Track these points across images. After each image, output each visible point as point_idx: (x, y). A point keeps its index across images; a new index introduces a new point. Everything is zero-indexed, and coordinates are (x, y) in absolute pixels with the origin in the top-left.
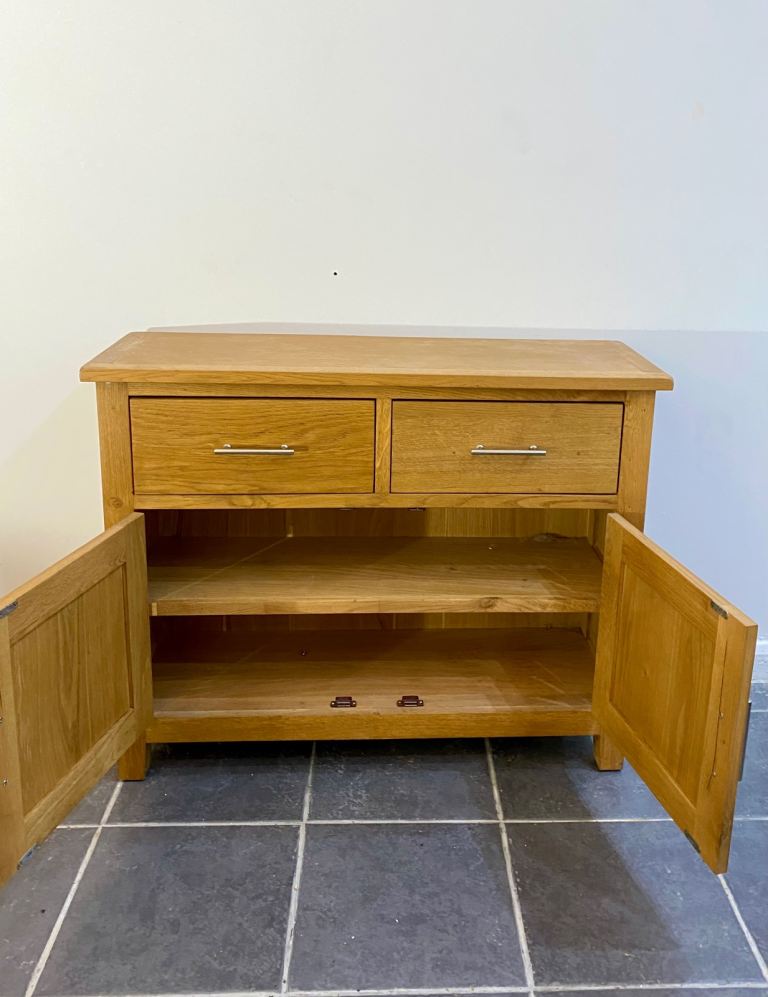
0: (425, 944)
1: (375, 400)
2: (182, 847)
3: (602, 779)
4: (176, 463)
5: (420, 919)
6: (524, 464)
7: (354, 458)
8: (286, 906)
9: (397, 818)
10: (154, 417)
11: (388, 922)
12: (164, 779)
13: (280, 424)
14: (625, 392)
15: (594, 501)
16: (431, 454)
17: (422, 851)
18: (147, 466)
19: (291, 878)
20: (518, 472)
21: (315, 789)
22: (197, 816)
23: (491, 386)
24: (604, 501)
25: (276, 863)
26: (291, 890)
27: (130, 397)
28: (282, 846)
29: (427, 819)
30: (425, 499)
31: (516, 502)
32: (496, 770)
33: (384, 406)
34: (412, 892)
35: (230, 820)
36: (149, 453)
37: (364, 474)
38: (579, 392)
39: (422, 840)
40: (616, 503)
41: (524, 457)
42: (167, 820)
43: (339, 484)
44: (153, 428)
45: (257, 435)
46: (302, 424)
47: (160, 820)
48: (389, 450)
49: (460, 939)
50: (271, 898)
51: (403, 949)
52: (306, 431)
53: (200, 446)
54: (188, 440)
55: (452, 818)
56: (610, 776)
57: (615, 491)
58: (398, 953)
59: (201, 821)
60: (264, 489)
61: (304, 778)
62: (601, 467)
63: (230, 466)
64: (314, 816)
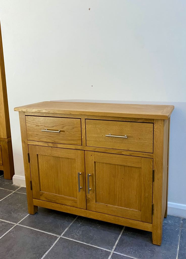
1: (81, 119)
4: (35, 133)
7: (76, 135)
10: (31, 121)
13: (58, 124)
14: (153, 120)
15: (146, 155)
16: (96, 135)
17: (84, 254)
18: (30, 133)
19: (47, 251)
21: (70, 228)
22: (38, 228)
24: (149, 155)
25: (46, 246)
26: (44, 254)
27: (25, 115)
28: (51, 241)
29: (92, 245)
30: (96, 149)
31: (121, 152)
32: (122, 235)
33: (83, 121)
37: (79, 140)
38: (138, 119)
39: (86, 251)
40: (153, 156)
41: (123, 138)
42: (31, 227)
43: (73, 142)
45: (53, 127)
46: (63, 125)
48: (85, 134)
50: (38, 255)
52: (64, 127)
53: (40, 129)
54: (38, 127)
56: (156, 247)
57: (152, 152)
62: (147, 144)
63: (47, 135)
64: (64, 235)
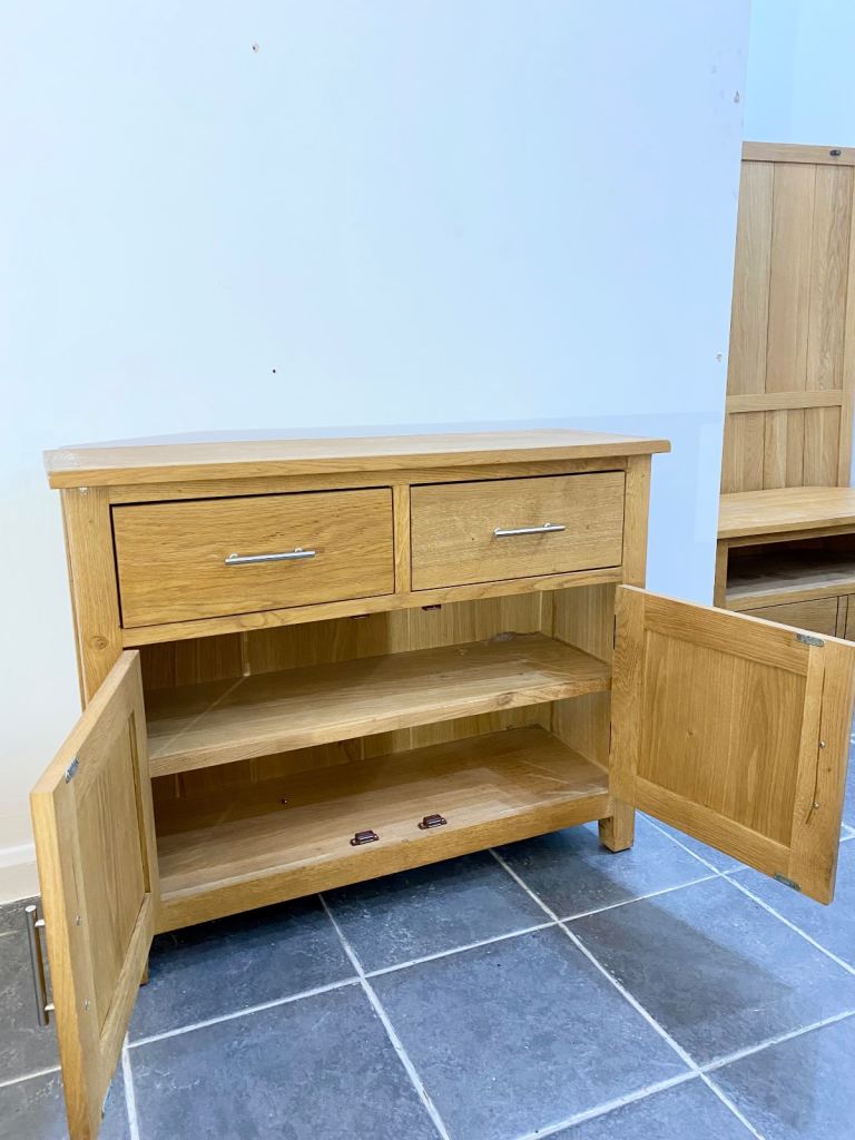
0: (570, 1061)
1: (392, 487)
2: (240, 1043)
3: (619, 859)
4: (175, 583)
5: (545, 1040)
6: (539, 544)
7: (373, 556)
8: (401, 1069)
9: (456, 947)
10: (145, 528)
11: (519, 1052)
12: (172, 976)
13: (292, 524)
14: (626, 458)
16: (451, 543)
17: (502, 971)
18: (138, 591)
19: (387, 1039)
20: (534, 553)
21: (350, 940)
22: (237, 1004)
23: (511, 460)
24: (611, 575)
25: (360, 1028)
26: (395, 1053)
27: (111, 506)
28: (354, 1008)
29: (486, 938)
30: (446, 594)
31: (532, 586)
32: (519, 876)
33: (402, 493)
34: (522, 1015)
35: (278, 997)
36: (138, 574)
37: (384, 573)
38: (588, 461)
39: (496, 961)
40: (621, 575)
41: (539, 535)
42: (204, 1017)
43: (358, 588)
44: (144, 542)
45: (267, 539)
46: (316, 522)
47: (196, 1022)
48: (408, 543)
49: (599, 1045)
50: (379, 1067)
51: (552, 1073)
52: (320, 530)
53: (201, 559)
54: (188, 553)
55: (509, 931)
56: (625, 855)
57: (620, 563)
58: (550, 1079)
59: (244, 1008)
60: (279, 603)
61: (332, 931)
62: (608, 539)
63: (237, 580)
64: (368, 967)
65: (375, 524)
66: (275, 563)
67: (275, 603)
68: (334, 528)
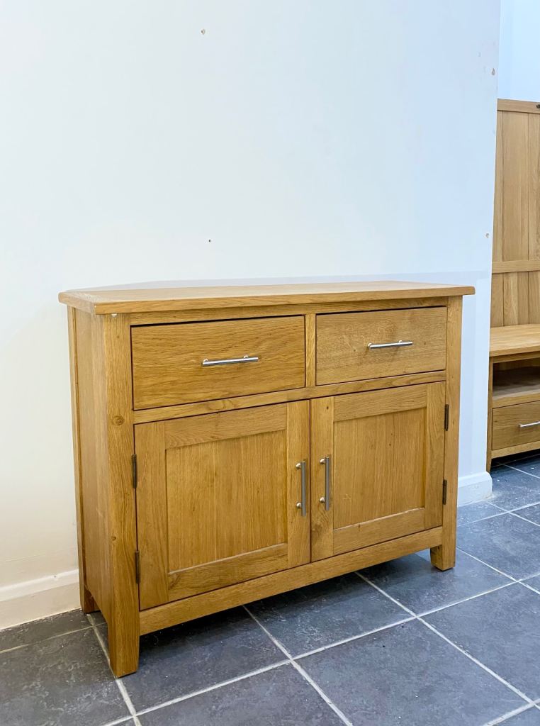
0: (447, 703)
1: (304, 315)
2: (217, 707)
3: (447, 575)
4: (168, 379)
5: (428, 691)
6: (395, 354)
7: (292, 362)
8: (335, 716)
9: (351, 637)
10: (150, 341)
11: (412, 700)
12: (154, 667)
13: (243, 339)
14: (447, 298)
15: (434, 376)
16: (341, 353)
17: (388, 650)
18: (145, 384)
19: (320, 697)
20: (393, 360)
21: (277, 637)
22: (208, 683)
23: (379, 298)
24: (439, 375)
25: (299, 692)
26: (327, 705)
27: (132, 326)
28: (292, 680)
29: (371, 630)
30: (338, 388)
31: (390, 383)
32: (382, 589)
33: (311, 319)
34: (407, 676)
35: (235, 675)
36: (146, 372)
37: (299, 373)
38: (425, 299)
39: (381, 644)
40: (445, 376)
42: (186, 692)
43: (282, 383)
44: (149, 351)
45: (226, 350)
46: (257, 338)
47: (181, 695)
48: (314, 354)
49: (464, 692)
50: (320, 715)
51: (437, 711)
52: (259, 343)
53: (185, 363)
54: (176, 359)
55: (385, 625)
56: (451, 572)
57: (445, 368)
58: (437, 715)
59: (214, 684)
60: (233, 393)
61: (261, 632)
62: (437, 352)
63: (208, 377)
64: (294, 653)
65: (293, 340)
66: (232, 366)
67: (230, 393)
68: (268, 343)
